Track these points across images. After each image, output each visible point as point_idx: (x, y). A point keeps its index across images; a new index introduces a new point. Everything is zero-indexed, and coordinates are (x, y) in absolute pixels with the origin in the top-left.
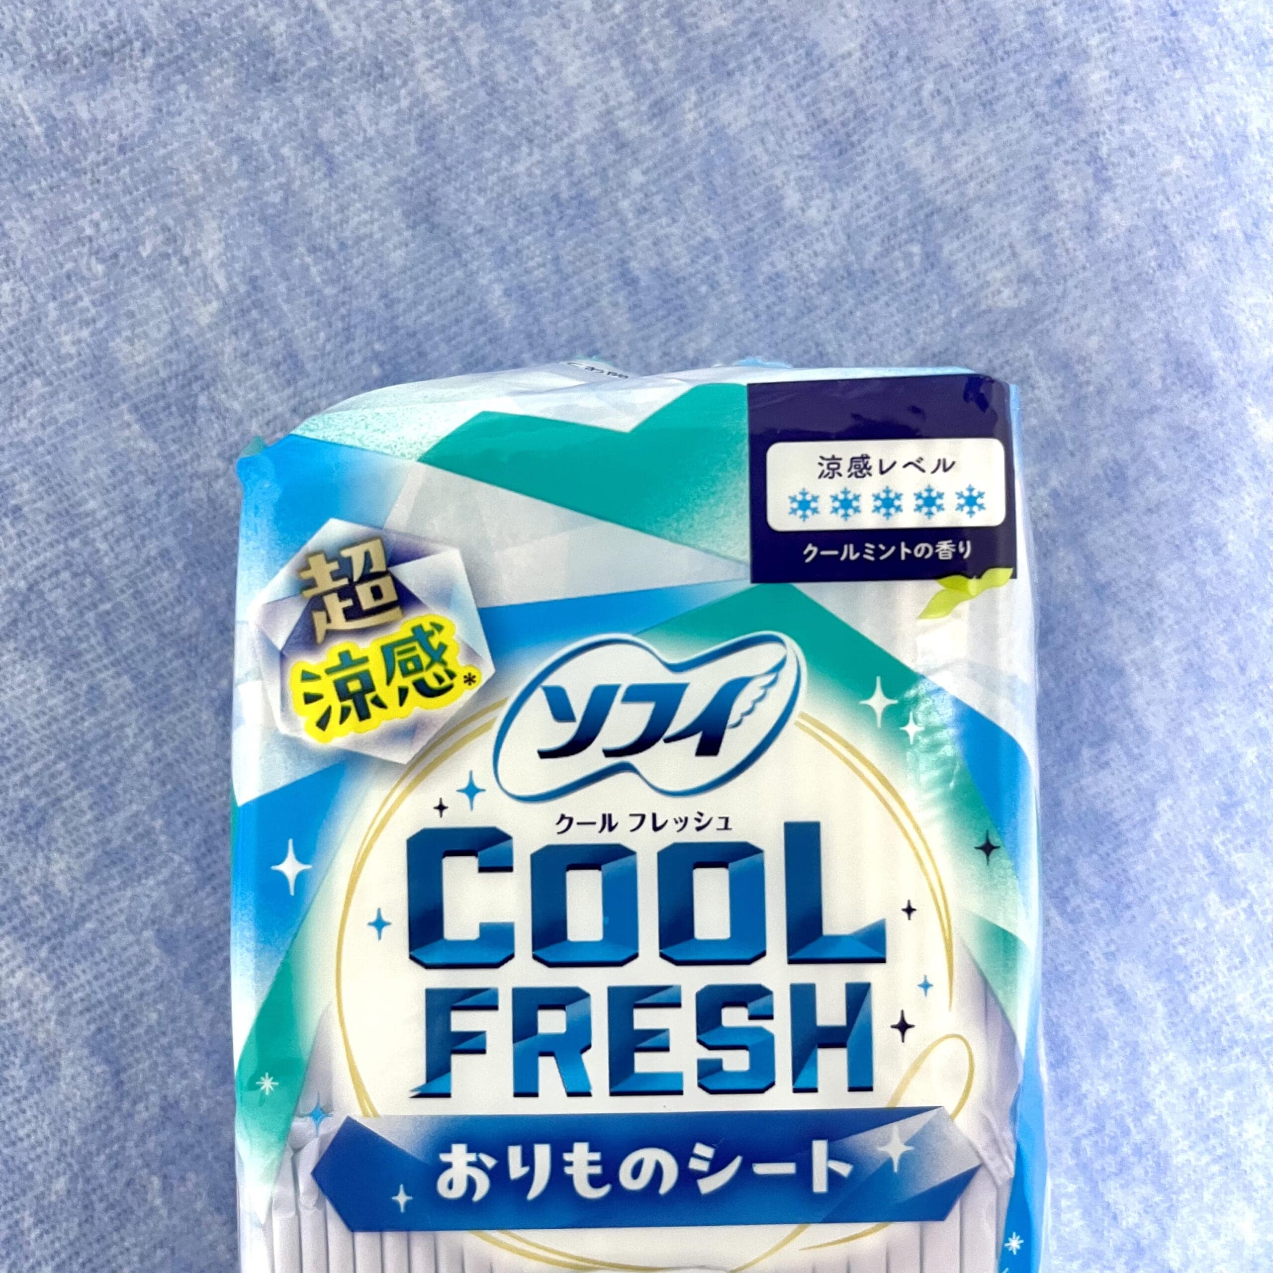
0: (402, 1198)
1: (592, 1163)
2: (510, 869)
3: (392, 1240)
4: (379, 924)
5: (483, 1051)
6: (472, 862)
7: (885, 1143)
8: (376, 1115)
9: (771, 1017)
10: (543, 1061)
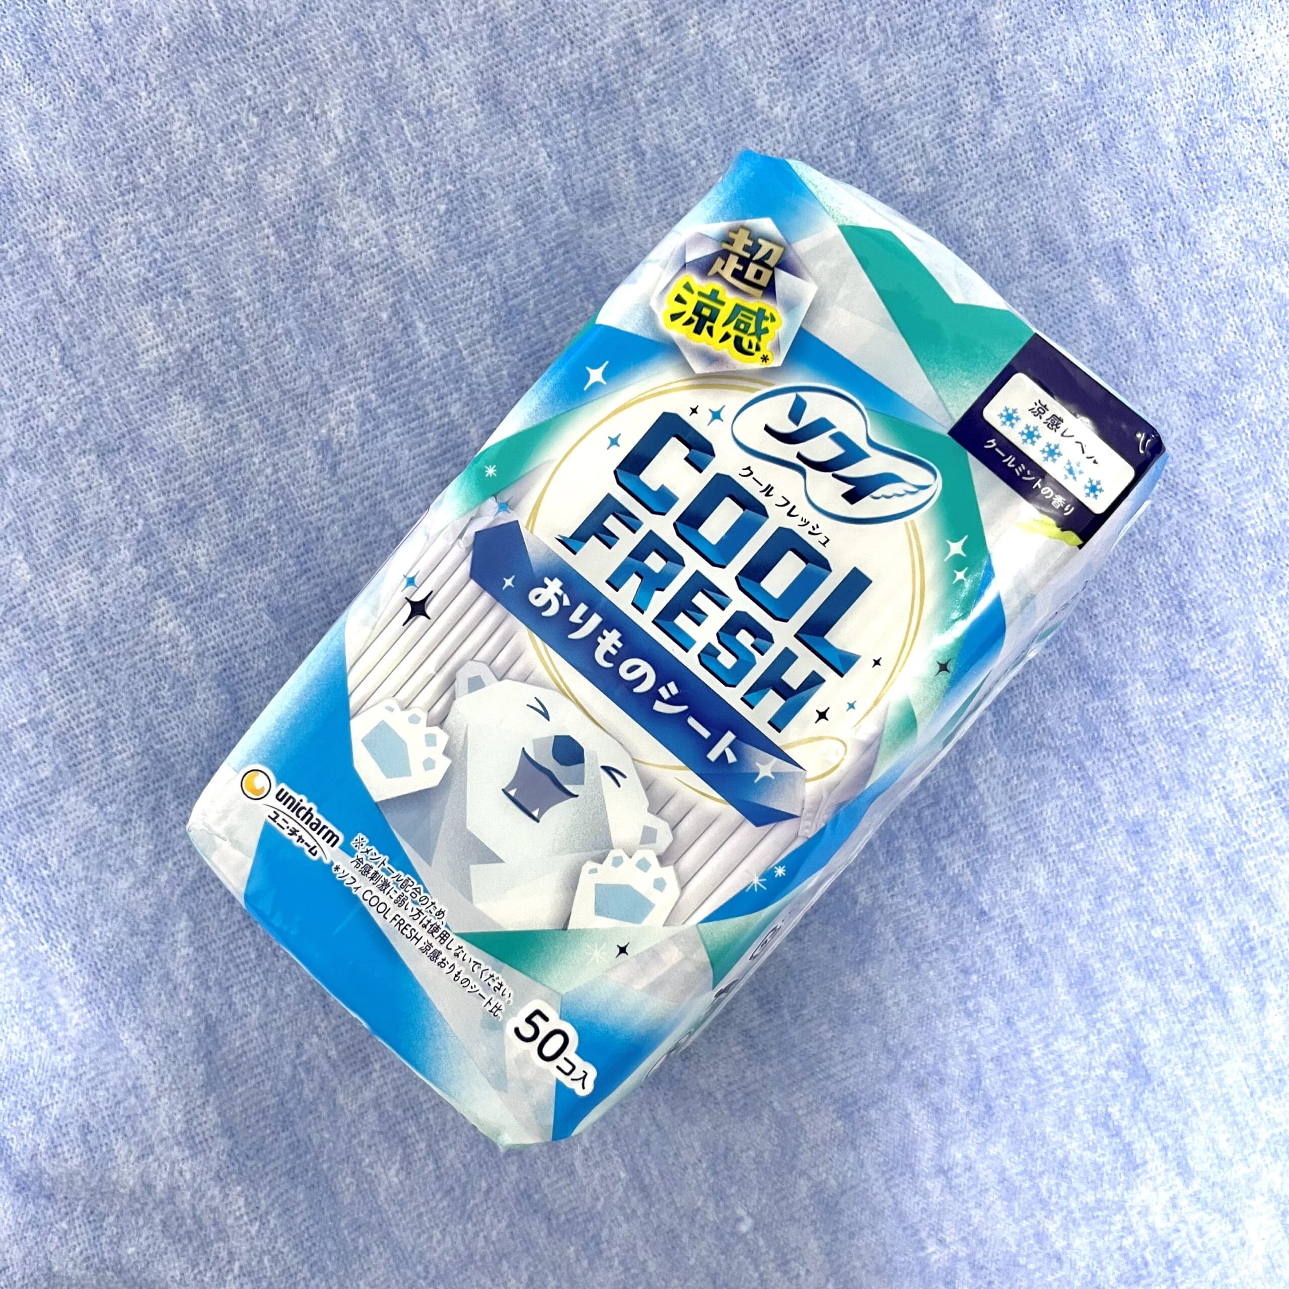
0: (508, 582)
1: (614, 646)
2: (700, 471)
3: (486, 597)
4: (614, 442)
5: (610, 547)
6: (686, 451)
7: (764, 763)
8: (532, 532)
9: (762, 654)
10: (634, 576)
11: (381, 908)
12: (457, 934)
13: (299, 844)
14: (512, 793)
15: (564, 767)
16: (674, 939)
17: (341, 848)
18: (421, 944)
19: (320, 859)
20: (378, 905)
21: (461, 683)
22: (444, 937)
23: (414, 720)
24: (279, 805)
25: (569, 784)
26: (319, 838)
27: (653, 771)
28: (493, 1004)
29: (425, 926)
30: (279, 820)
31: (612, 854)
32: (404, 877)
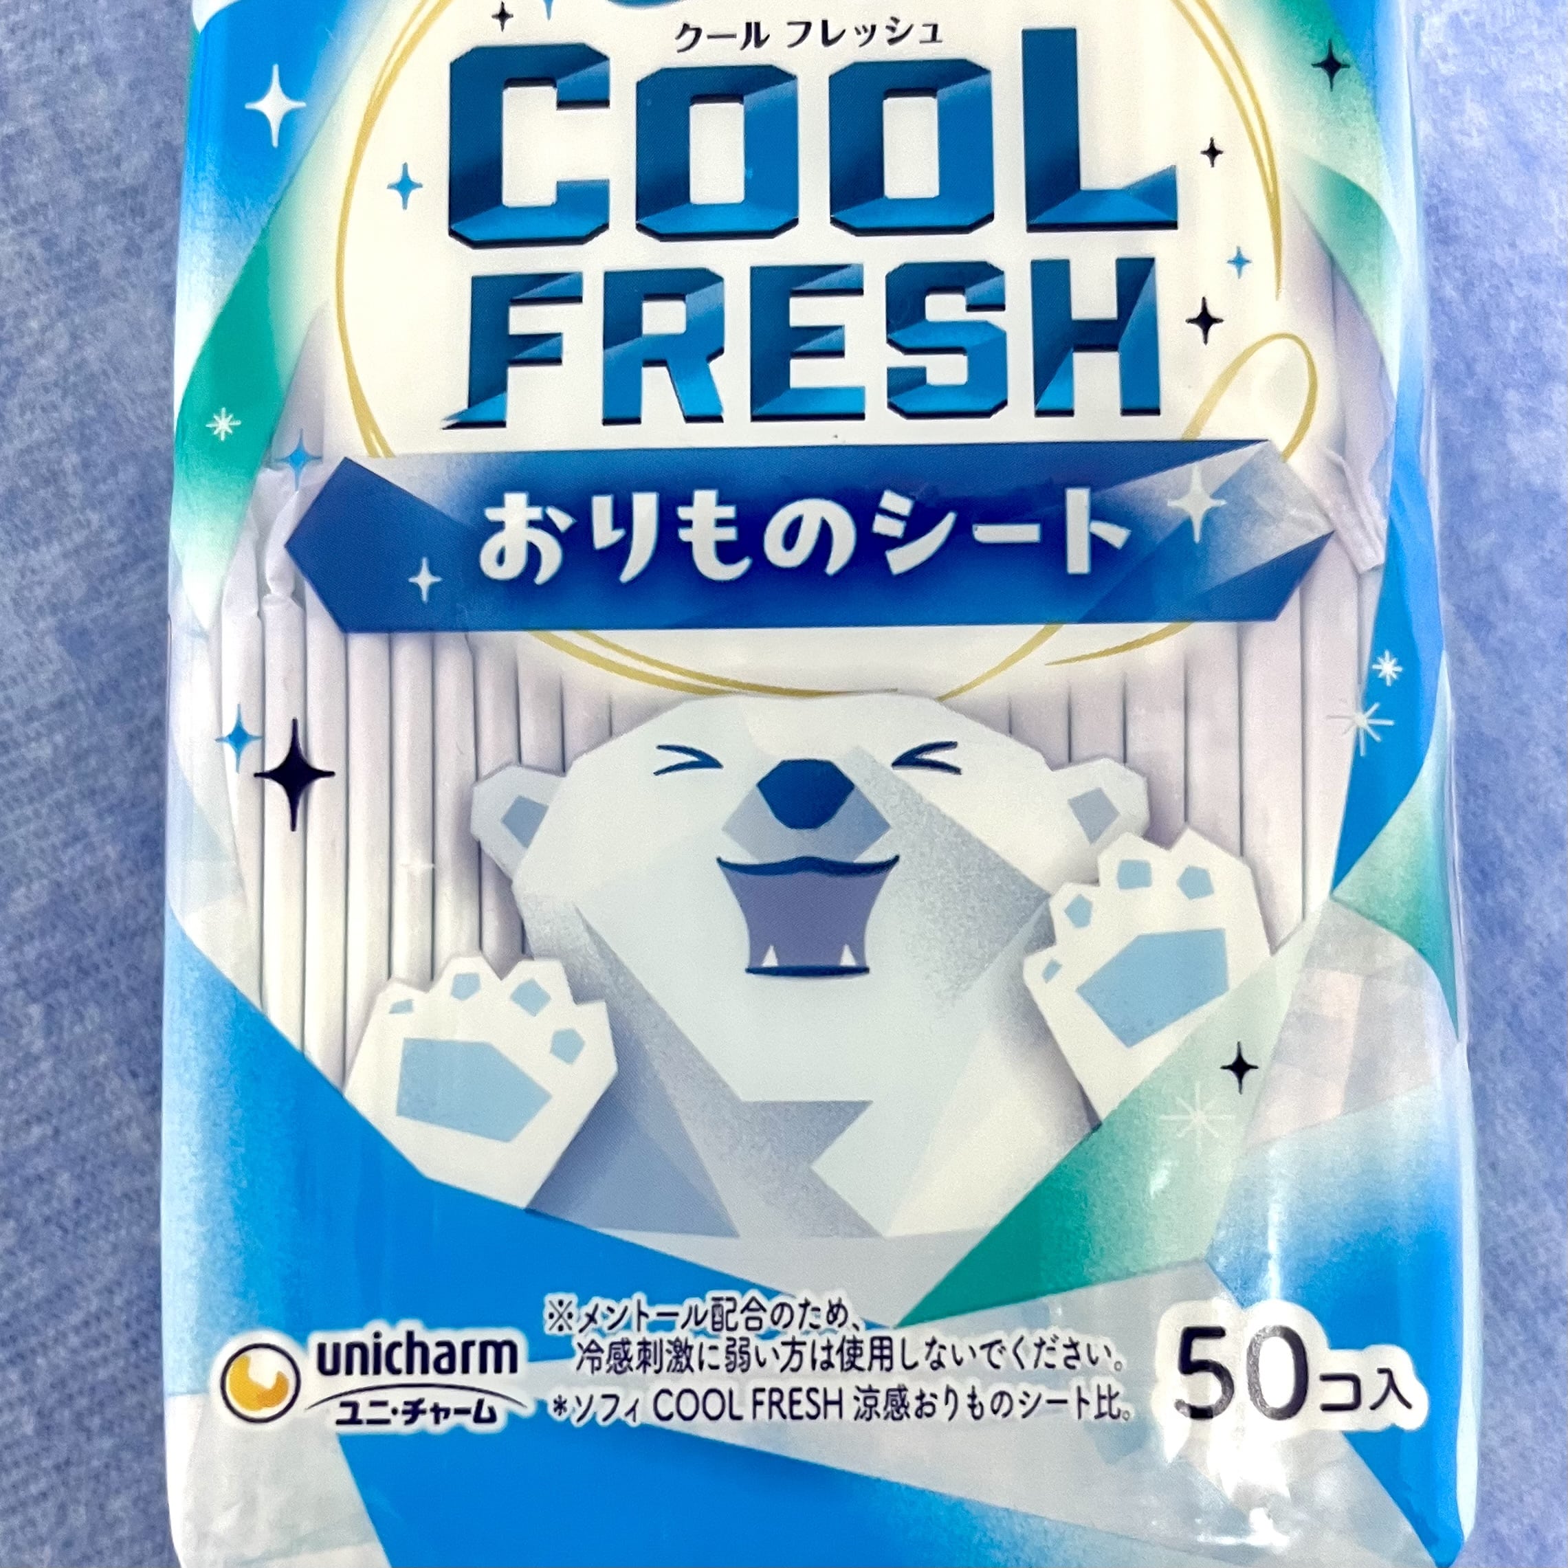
0: (424, 579)
1: (721, 523)
2: (605, 103)
3: (409, 649)
4: (405, 186)
5: (557, 361)
6: (548, 94)
7: (1181, 493)
8: (388, 453)
9: (1001, 307)
10: (648, 374)
11: (714, 1405)
12: (905, 1323)
13: (446, 1425)
14: (771, 960)
15: (824, 828)
16: (1314, 958)
17: (533, 1358)
18: (850, 1407)
19: (512, 1417)
20: (700, 1404)
21: (497, 843)
22: (882, 1351)
23: (466, 987)
24: (343, 1382)
25: (862, 848)
26: (474, 1378)
27: (994, 690)
28: (1092, 1397)
29: (828, 1364)
30: (365, 1413)
31: (1057, 908)
32: (705, 1306)
